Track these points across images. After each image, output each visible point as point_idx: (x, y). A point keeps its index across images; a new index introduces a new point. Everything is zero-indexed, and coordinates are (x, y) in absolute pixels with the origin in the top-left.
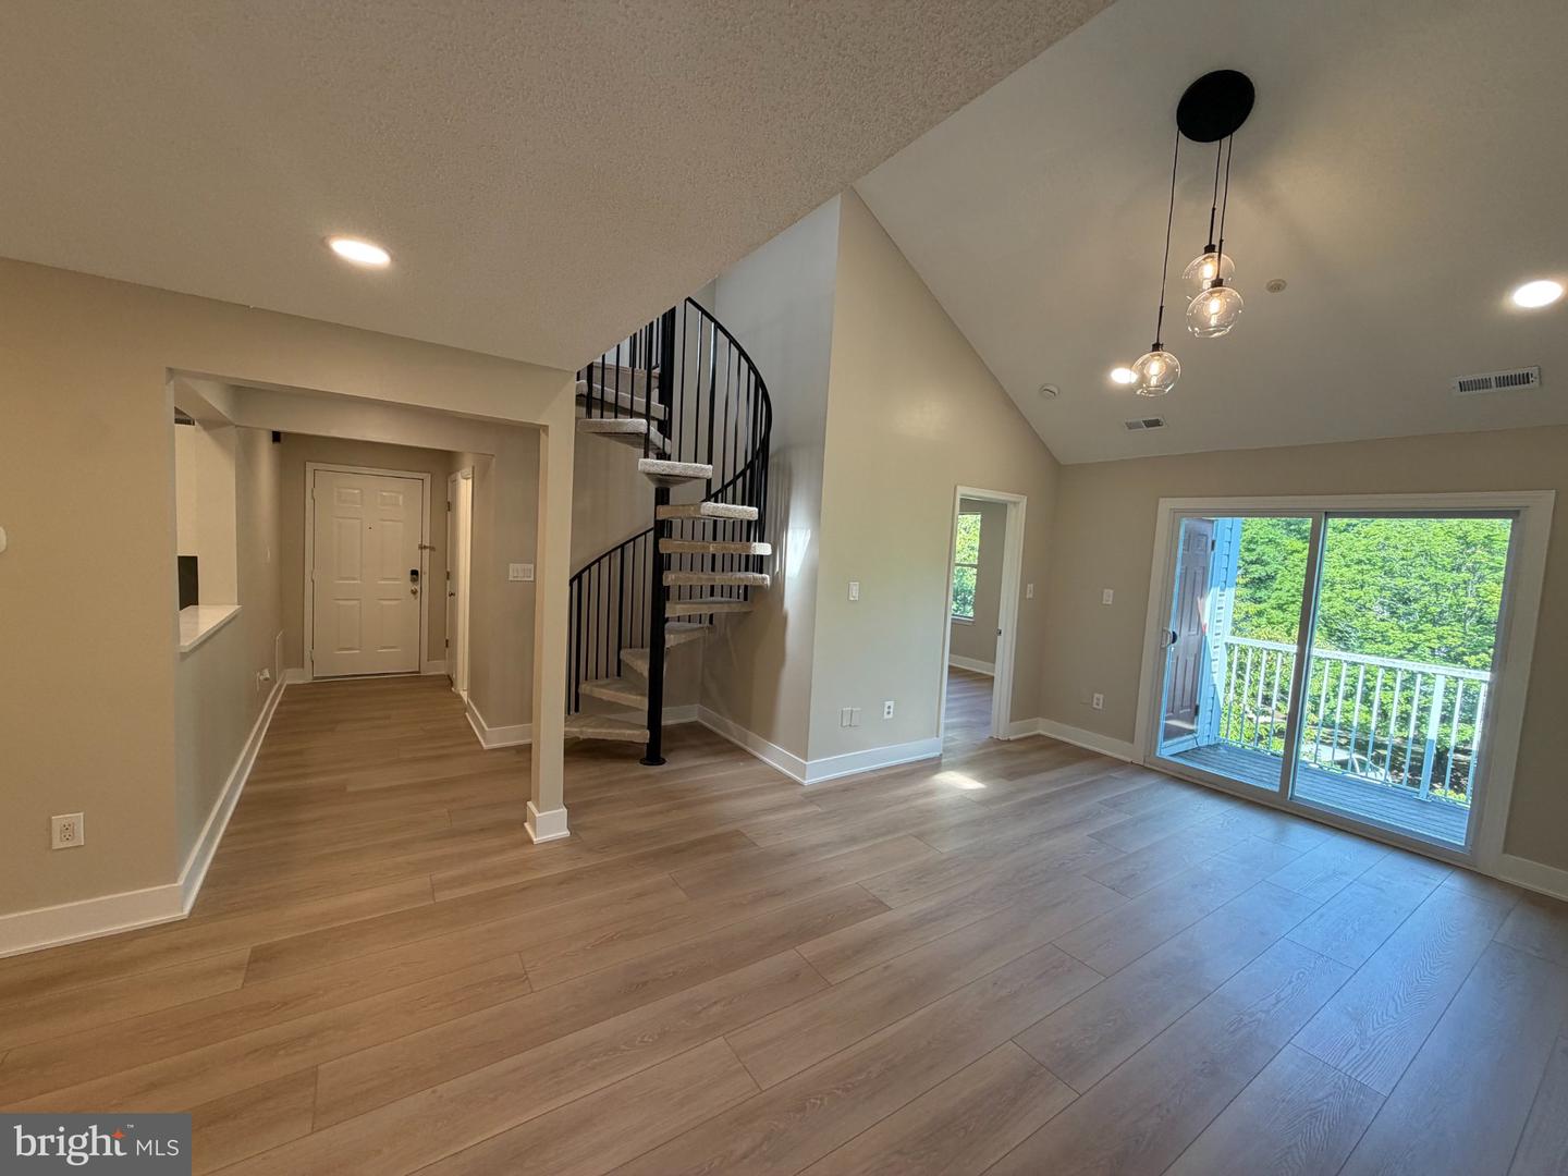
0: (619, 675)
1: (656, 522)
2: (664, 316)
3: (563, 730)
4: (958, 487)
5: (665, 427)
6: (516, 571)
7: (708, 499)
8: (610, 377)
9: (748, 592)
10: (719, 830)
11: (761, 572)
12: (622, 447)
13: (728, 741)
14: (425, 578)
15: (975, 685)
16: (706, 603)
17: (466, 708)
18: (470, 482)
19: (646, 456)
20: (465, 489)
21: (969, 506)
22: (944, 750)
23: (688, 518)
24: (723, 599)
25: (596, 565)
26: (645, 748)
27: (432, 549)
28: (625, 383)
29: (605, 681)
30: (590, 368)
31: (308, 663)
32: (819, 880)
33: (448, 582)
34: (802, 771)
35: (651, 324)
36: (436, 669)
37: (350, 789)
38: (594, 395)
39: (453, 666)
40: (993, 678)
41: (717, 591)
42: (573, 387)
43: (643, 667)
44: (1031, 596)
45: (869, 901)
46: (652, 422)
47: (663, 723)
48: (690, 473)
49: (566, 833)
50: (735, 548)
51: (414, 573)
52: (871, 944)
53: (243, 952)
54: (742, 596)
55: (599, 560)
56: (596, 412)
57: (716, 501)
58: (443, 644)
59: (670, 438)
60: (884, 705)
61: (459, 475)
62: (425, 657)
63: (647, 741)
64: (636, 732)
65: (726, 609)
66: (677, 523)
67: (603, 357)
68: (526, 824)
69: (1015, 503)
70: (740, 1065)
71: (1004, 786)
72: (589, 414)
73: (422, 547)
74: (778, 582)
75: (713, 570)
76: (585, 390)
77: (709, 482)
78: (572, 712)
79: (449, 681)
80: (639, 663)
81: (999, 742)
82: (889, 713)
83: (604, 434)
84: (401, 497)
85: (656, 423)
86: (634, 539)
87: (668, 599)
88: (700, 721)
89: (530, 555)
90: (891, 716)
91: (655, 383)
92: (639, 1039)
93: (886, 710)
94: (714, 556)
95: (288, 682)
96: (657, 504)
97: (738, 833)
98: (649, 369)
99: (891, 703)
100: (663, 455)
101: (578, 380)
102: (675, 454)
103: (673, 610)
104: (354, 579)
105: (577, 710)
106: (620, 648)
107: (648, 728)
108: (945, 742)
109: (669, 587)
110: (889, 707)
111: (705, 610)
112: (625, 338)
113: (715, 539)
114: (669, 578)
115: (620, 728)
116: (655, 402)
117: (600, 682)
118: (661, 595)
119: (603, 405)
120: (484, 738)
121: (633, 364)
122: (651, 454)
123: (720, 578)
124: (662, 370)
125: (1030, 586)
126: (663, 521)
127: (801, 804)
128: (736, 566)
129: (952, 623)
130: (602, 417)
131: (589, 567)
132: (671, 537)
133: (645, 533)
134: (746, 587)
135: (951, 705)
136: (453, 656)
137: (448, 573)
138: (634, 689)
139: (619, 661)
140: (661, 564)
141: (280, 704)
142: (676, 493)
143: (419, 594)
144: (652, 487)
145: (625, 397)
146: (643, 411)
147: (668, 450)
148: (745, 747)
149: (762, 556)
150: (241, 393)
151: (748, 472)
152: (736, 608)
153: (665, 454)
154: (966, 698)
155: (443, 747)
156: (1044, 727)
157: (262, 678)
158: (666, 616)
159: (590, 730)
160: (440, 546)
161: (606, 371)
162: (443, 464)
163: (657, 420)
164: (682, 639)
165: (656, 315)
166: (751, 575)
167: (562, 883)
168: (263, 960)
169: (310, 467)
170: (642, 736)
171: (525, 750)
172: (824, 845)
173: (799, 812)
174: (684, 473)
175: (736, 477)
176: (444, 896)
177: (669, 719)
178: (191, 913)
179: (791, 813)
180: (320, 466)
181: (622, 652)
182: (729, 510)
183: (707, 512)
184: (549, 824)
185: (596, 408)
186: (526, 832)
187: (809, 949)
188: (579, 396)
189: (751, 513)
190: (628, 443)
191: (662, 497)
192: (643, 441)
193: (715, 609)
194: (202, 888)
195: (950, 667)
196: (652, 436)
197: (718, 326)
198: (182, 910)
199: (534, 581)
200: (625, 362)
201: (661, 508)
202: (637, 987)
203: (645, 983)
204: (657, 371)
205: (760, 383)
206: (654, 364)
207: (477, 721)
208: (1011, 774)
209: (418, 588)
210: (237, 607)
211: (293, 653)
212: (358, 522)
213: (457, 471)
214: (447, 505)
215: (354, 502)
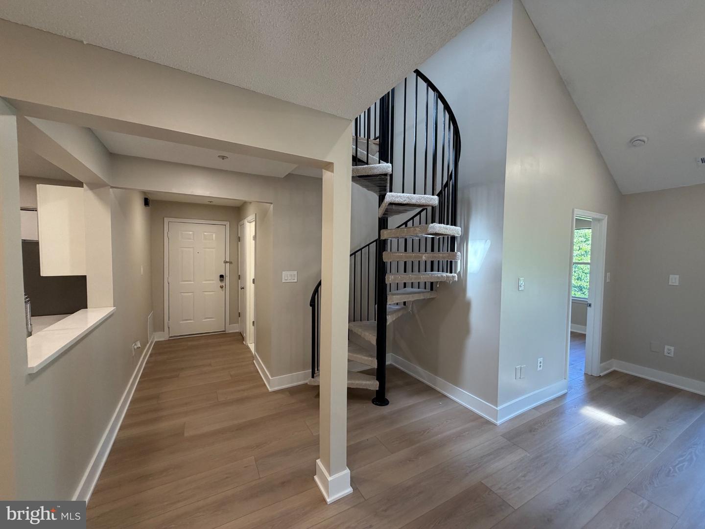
4: (575, 211)
6: (286, 276)
11: (451, 272)
14: (227, 279)
16: (410, 294)
17: (253, 357)
18: (254, 223)
20: (250, 228)
21: (581, 224)
22: (569, 388)
27: (230, 263)
31: (166, 329)
33: (239, 281)
34: (494, 414)
36: (233, 329)
39: (244, 328)
41: (422, 285)
49: (351, 490)
51: (222, 276)
57: (437, 223)
58: (238, 314)
60: (537, 361)
61: (246, 221)
62: (227, 322)
63: (377, 389)
64: (372, 383)
68: (316, 477)
73: (226, 262)
74: (463, 279)
79: (240, 337)
80: (372, 337)
81: (594, 378)
84: (214, 235)
88: (394, 364)
90: (542, 368)
93: (539, 365)
95: (156, 340)
96: (380, 228)
99: (540, 360)
103: (392, 299)
104: (190, 281)
107: (378, 379)
108: (569, 383)
110: (540, 362)
111: (410, 299)
114: (389, 278)
115: (358, 380)
120: (270, 386)
125: (609, 274)
129: (572, 302)
132: (390, 250)
136: (244, 322)
137: (240, 276)
140: (383, 268)
143: (224, 288)
148: (433, 386)
152: (428, 296)
157: (136, 347)
160: (235, 261)
166: (439, 274)
169: (166, 220)
170: (374, 385)
180: (171, 219)
186: (317, 486)
191: (383, 224)
195: (572, 333)
209: (224, 284)
210: (113, 308)
211: (159, 325)
212: (192, 249)
213: (243, 219)
214: (237, 239)
215: (190, 239)
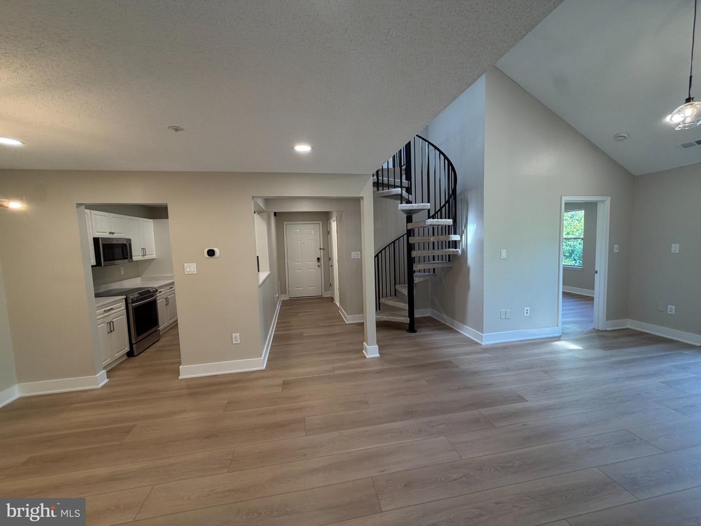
0: (395, 295)
1: (407, 230)
2: (406, 146)
3: (375, 316)
4: (563, 197)
5: (409, 190)
6: (355, 255)
7: (429, 218)
8: (385, 173)
9: (451, 258)
10: (442, 360)
11: (456, 248)
12: (392, 201)
13: (444, 324)
14: (322, 261)
15: (584, 302)
16: (431, 263)
17: (339, 308)
18: (336, 222)
19: (401, 203)
20: (334, 225)
22: (562, 334)
23: (421, 227)
24: (439, 262)
25: (384, 251)
26: (408, 326)
27: (323, 249)
28: (392, 174)
29: (391, 298)
30: (377, 172)
31: (287, 292)
32: (489, 384)
33: (330, 262)
34: (481, 338)
35: (401, 150)
36: (327, 295)
37: (304, 335)
38: (380, 182)
39: (333, 293)
40: (593, 297)
41: (436, 258)
42: (372, 180)
43: (405, 291)
44: (617, 251)
45: (516, 396)
46: (403, 189)
47: (415, 316)
48: (420, 208)
49: (378, 355)
50: (442, 238)
51: (318, 259)
52: (517, 414)
53: (280, 381)
54: (447, 259)
55: (385, 248)
56: (381, 188)
57: (433, 219)
58: (329, 285)
59: (411, 194)
60: (524, 309)
61: (331, 220)
62: (323, 291)
63: (409, 322)
64: (405, 318)
65: (440, 266)
66: (416, 231)
67: (382, 167)
68: (363, 351)
69: (602, 201)
70: (453, 448)
71: (601, 353)
72: (378, 190)
73: (320, 249)
74: (464, 252)
75: (434, 249)
76: (376, 180)
77: (429, 210)
78: (378, 310)
79: (332, 299)
80: (404, 290)
81: (598, 331)
82: (527, 313)
83: (383, 197)
84: (313, 231)
85: (405, 189)
86: (398, 239)
87: (414, 262)
88: (432, 316)
89: (359, 249)
90: (528, 314)
91: (403, 172)
92: (410, 431)
94: (434, 243)
95: (282, 299)
96: (407, 222)
97: (450, 362)
98: (401, 166)
99: (528, 308)
100: (408, 202)
101: (373, 176)
102: (414, 201)
103: (416, 267)
104: (300, 262)
105: (380, 309)
106: (395, 284)
107: (409, 317)
108: (562, 330)
109: (414, 257)
110: (527, 310)
111: (431, 267)
112: (391, 157)
113: (433, 235)
114: (414, 254)
115: (397, 317)
116: (404, 180)
117: (388, 298)
118: (411, 261)
119: (383, 185)
120: (346, 320)
121: (394, 166)
122: (403, 202)
123: (437, 253)
124: (406, 166)
125: (616, 246)
126: (410, 230)
127: (480, 353)
128: (444, 246)
129: (563, 269)
130: (383, 190)
131: (381, 251)
132: (414, 236)
133: (403, 236)
134: (449, 255)
135: (564, 312)
136: (333, 290)
137: (330, 258)
138: (402, 301)
139: (395, 290)
140: (410, 247)
141: (281, 306)
142: (414, 217)
143: (320, 266)
144: (405, 216)
145: (391, 180)
146: (399, 185)
147: (410, 199)
148: (451, 326)
149: (456, 241)
150: (267, 200)
151: (447, 205)
152: (445, 265)
153: (409, 201)
154: (576, 308)
155: (332, 322)
156: (631, 324)
158: (414, 269)
159: (385, 317)
160: (326, 248)
161: (384, 171)
162: (325, 217)
163: (406, 187)
164: (421, 279)
165: (402, 146)
166: (451, 250)
167: (377, 373)
168: (286, 384)
169: (285, 223)
170: (406, 320)
171: (362, 325)
172: (493, 371)
173: (480, 356)
174: (417, 208)
175: (441, 208)
176: (337, 372)
177: (417, 315)
178: (266, 367)
179: (475, 356)
180: (288, 223)
181: (396, 286)
182: (439, 222)
183: (430, 224)
184: (372, 351)
185: (380, 187)
186: (363, 353)
187: (485, 411)
188: (374, 183)
189: (449, 222)
190: (394, 199)
191: (409, 219)
192: (400, 197)
193: (435, 266)
194: (268, 361)
196: (403, 195)
197: (430, 143)
198: (263, 366)
199: (361, 258)
200: (391, 166)
201: (409, 224)
202: (409, 413)
203: (412, 412)
204: (404, 167)
205: (450, 164)
206: (403, 164)
207: (343, 313)
208: (606, 347)
209: (320, 264)
210: (270, 272)
211: (283, 289)
212: (299, 241)
213: (330, 219)
214: (327, 233)
215: (298, 234)
